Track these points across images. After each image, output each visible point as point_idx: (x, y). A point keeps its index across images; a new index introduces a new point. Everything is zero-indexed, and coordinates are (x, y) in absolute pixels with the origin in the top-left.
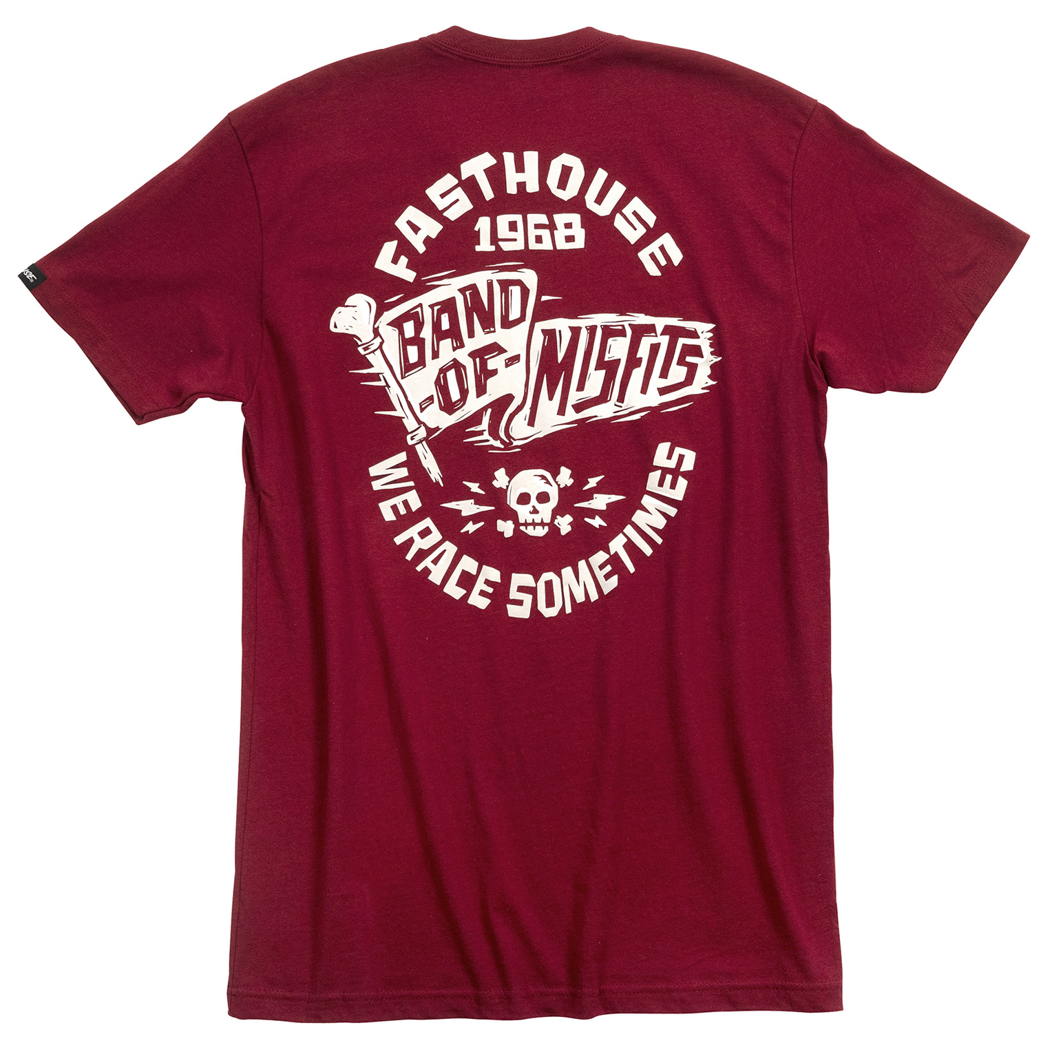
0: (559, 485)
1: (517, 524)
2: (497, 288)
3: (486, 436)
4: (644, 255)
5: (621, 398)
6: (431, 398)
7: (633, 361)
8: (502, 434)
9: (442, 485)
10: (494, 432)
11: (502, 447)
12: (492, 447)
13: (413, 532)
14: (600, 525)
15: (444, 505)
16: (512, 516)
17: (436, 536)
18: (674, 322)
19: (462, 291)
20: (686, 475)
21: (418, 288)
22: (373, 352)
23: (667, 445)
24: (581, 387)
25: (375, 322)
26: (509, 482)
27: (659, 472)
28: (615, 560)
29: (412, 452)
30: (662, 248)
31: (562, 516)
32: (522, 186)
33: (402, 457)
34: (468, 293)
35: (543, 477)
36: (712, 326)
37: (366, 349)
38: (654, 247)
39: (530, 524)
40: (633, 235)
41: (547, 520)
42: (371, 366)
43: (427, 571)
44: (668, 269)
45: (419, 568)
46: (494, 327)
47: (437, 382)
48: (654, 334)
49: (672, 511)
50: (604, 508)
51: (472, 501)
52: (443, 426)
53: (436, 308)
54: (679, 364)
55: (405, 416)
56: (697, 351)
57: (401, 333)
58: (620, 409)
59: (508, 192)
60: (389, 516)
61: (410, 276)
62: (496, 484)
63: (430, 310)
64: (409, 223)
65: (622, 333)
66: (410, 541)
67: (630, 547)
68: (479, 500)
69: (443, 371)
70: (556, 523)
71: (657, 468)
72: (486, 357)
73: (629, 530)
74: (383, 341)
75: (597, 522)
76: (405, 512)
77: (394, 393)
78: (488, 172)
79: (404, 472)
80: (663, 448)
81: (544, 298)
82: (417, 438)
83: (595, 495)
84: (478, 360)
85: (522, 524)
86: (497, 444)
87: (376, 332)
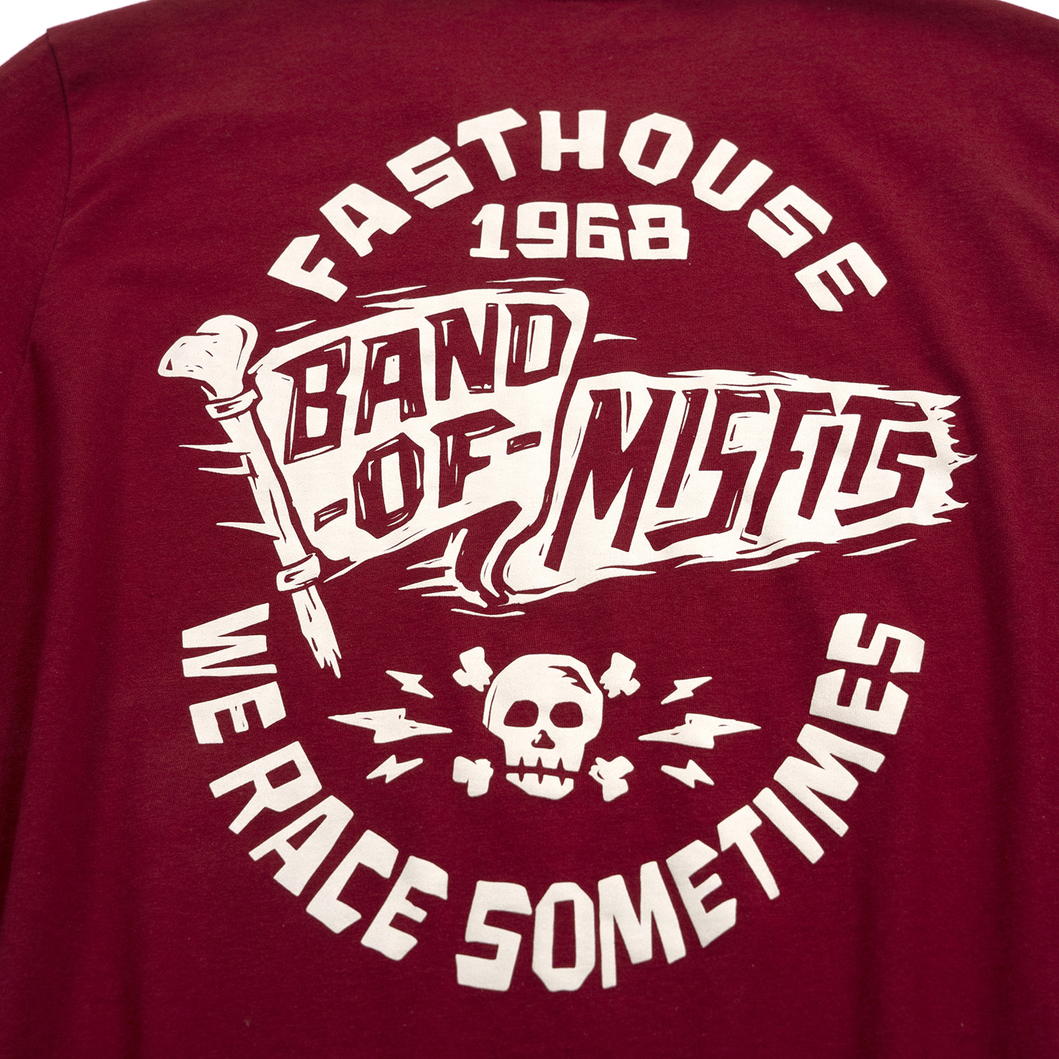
0: (605, 693)
1: (500, 767)
2: (505, 318)
3: (450, 578)
4: (808, 277)
5: (755, 526)
6: (341, 506)
7: (783, 457)
8: (486, 580)
9: (338, 674)
10: (468, 573)
11: (484, 605)
12: (460, 602)
13: (256, 771)
14: (697, 782)
15: (337, 718)
16: (493, 749)
17: (308, 783)
18: (871, 390)
19: (435, 319)
20: (903, 681)
21: (349, 311)
22: (236, 415)
23: (860, 619)
24: (668, 498)
25: (250, 365)
26: (492, 678)
27: (841, 673)
28: (730, 863)
29: (283, 608)
30: (845, 266)
31: (609, 758)
32: (570, 160)
33: (260, 613)
34: (445, 323)
35: (570, 672)
36: (952, 399)
37: (220, 410)
38: (829, 263)
39: (531, 770)
40: (786, 244)
41: (573, 765)
42: (225, 439)
43: (274, 861)
44: (858, 299)
45: (257, 854)
46: (491, 382)
47: (360, 476)
48: (828, 411)
49: (873, 760)
50: (709, 744)
51: (403, 711)
52: (359, 558)
53: (377, 346)
54: (882, 465)
55: (280, 536)
56: (923, 445)
57: (300, 383)
58: (753, 547)
59: (544, 167)
60: (206, 731)
61: (334, 290)
62: (460, 677)
63: (365, 348)
64: (348, 209)
65: (761, 404)
66: (247, 791)
67: (768, 836)
68: (416, 708)
69: (375, 455)
70: (593, 772)
71: (836, 665)
72: (468, 435)
73: (766, 799)
74: (260, 398)
75: (691, 774)
76: (246, 728)
77: (264, 489)
78: (510, 137)
79: (258, 644)
80: (849, 626)
81: (599, 337)
82: (299, 579)
83: (689, 716)
84: (450, 439)
85: (513, 769)
86: (474, 597)
87: (249, 382)
